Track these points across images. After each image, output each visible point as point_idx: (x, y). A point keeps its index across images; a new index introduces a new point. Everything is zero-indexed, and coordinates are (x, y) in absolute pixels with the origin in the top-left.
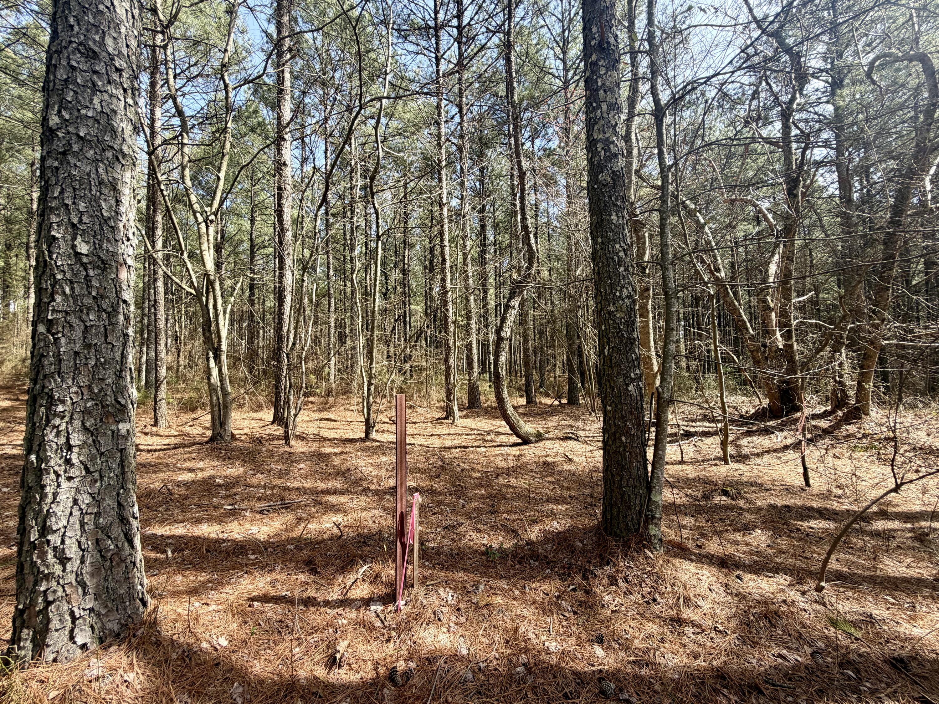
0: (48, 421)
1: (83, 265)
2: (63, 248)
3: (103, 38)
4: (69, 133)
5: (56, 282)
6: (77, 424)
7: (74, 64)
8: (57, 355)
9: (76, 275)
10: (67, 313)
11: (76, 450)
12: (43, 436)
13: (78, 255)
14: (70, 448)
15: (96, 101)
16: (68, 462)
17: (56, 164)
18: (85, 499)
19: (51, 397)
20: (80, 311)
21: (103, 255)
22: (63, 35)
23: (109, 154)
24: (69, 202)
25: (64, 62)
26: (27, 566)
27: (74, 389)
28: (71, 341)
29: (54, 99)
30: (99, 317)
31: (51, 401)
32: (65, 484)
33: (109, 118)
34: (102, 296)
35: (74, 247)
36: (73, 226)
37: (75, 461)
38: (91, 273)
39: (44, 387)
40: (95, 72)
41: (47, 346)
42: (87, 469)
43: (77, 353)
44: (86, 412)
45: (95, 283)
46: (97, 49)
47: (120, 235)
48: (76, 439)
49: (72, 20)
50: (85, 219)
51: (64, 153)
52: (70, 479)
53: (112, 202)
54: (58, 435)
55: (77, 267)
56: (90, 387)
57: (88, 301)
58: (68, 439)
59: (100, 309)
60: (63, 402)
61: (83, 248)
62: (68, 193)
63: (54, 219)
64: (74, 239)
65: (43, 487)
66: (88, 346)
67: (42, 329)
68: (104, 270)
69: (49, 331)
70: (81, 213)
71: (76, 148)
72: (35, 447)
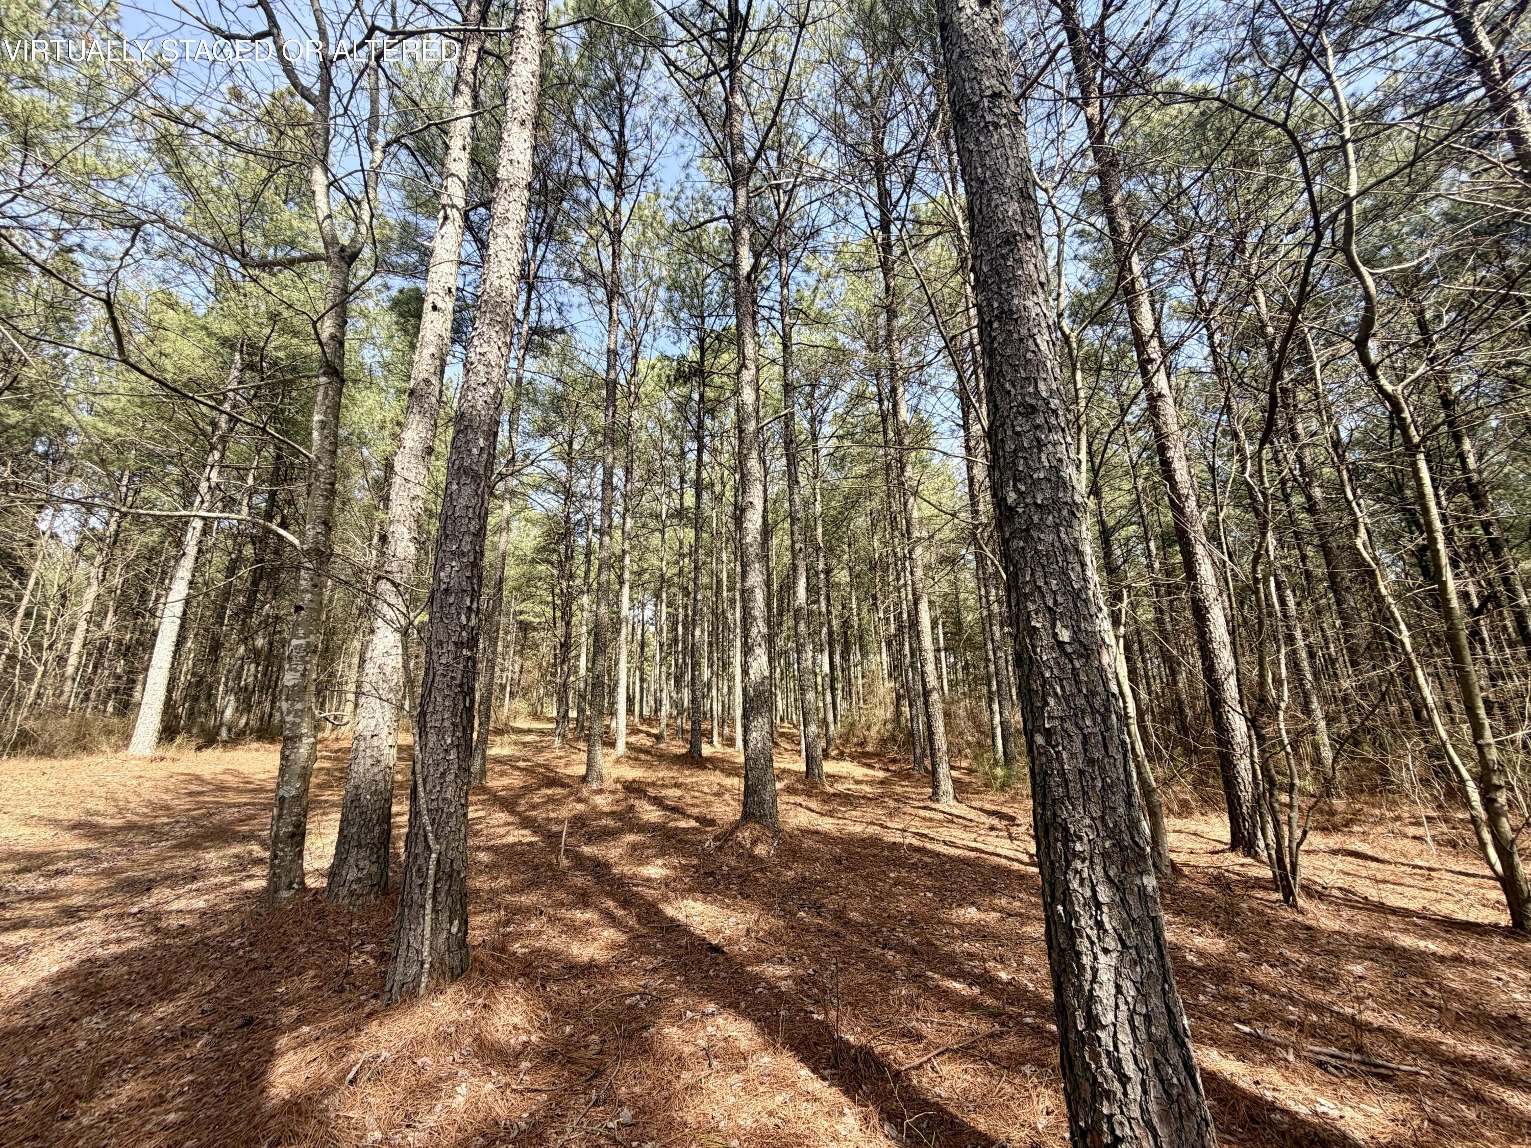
0: (1068, 864)
1: (1068, 655)
2: (1045, 640)
3: (1036, 387)
4: (1027, 505)
5: (1044, 680)
6: (1099, 869)
7: (1018, 429)
8: (1062, 773)
9: (1062, 670)
10: (1062, 719)
11: (1105, 909)
12: (1067, 882)
13: (1061, 644)
14: (1098, 905)
15: (1044, 457)
16: (1100, 925)
17: (1021, 544)
19: (1066, 830)
20: (1076, 715)
21: (1082, 637)
22: (1004, 406)
23: (1065, 513)
24: (1041, 583)
25: (1009, 433)
26: (1078, 1063)
27: (1087, 821)
28: (1073, 756)
29: (1009, 473)
30: (1094, 721)
31: (1068, 838)
32: (1102, 958)
33: (1058, 471)
34: (1093, 693)
35: (1055, 635)
36: (1050, 609)
37: (1108, 926)
38: (1077, 665)
39: (1055, 815)
40: (1037, 427)
41: (1049, 761)
42: (1121, 940)
43: (1082, 772)
44: (1105, 855)
45: (1083, 677)
46: (1033, 402)
47: (1094, 610)
48: (1104, 894)
49: (1008, 386)
50: (1060, 599)
51: (1027, 530)
52: (1106, 951)
53: (1079, 569)
54: (1082, 884)
55: (1064, 660)
56: (1103, 819)
57: (1081, 702)
58: (1094, 892)
59: (1094, 711)
60: (1080, 838)
61: (1065, 635)
62: (1039, 573)
63: (1031, 607)
64: (1054, 626)
65: (1078, 954)
66: (1091, 762)
67: (1040, 740)
68: (1088, 657)
69: (1048, 742)
70: (1055, 593)
71: (1036, 519)
72: (1058, 894)
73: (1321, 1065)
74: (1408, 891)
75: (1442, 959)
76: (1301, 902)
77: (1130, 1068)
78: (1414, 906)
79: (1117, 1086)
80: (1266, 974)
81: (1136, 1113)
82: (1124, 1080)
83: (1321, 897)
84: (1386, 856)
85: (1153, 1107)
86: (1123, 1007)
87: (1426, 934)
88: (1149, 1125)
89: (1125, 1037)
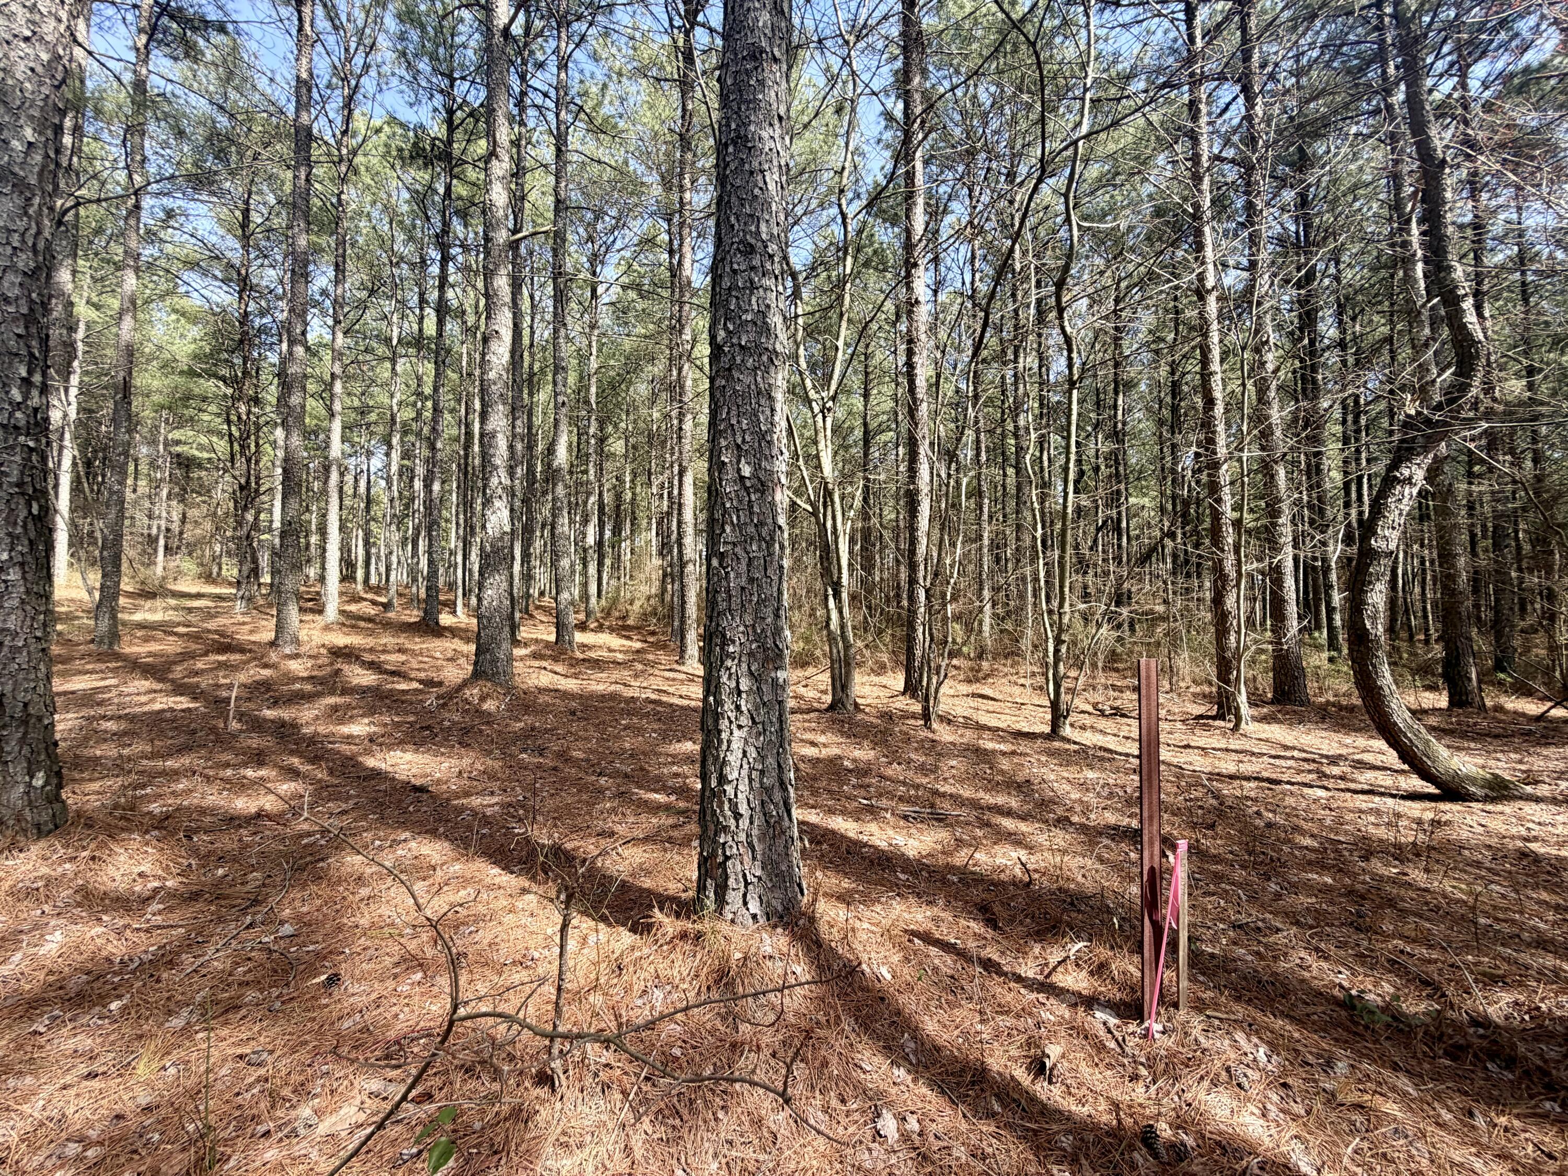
0: (722, 662)
1: (747, 489)
2: (731, 474)
3: (758, 227)
4: (733, 345)
5: (725, 510)
6: (744, 666)
7: (735, 266)
8: (728, 591)
9: (740, 501)
10: (734, 544)
11: (744, 696)
12: (719, 677)
13: (742, 478)
14: (739, 693)
15: (754, 300)
16: (738, 708)
17: (723, 382)
18: (752, 753)
19: (724, 636)
20: (746, 540)
21: (762, 474)
22: (726, 240)
23: (765, 358)
24: (734, 421)
25: (727, 269)
26: (709, 812)
27: (741, 629)
28: (738, 575)
29: (722, 311)
30: (760, 547)
31: (725, 641)
32: (737, 733)
33: (765, 316)
34: (761, 524)
35: (739, 470)
36: (738, 447)
37: (744, 708)
38: (753, 498)
39: (718, 625)
40: (753, 268)
41: (719, 581)
42: (753, 718)
43: (743, 589)
44: (751, 654)
45: (756, 509)
46: (753, 241)
47: (775, 451)
48: (745, 684)
49: (733, 219)
50: (748, 438)
51: (730, 369)
52: (740, 727)
53: (768, 413)
54: (729, 678)
55: (743, 493)
56: (753, 626)
57: (751, 530)
58: (738, 683)
59: (761, 538)
60: (733, 642)
61: (747, 471)
62: (733, 413)
63: (723, 443)
64: (739, 462)
65: (719, 732)
66: (751, 580)
67: (715, 562)
68: (763, 493)
69: (721, 565)
70: (744, 431)
71: (738, 360)
72: (712, 689)
73: (906, 818)
74: (1003, 717)
75: (1004, 754)
76: (935, 726)
77: (743, 809)
78: (1001, 725)
79: (732, 823)
80: (894, 771)
81: (742, 837)
82: (737, 816)
83: (949, 722)
84: (1000, 697)
85: (755, 832)
86: (746, 766)
87: (1003, 740)
88: (751, 845)
89: (744, 787)
